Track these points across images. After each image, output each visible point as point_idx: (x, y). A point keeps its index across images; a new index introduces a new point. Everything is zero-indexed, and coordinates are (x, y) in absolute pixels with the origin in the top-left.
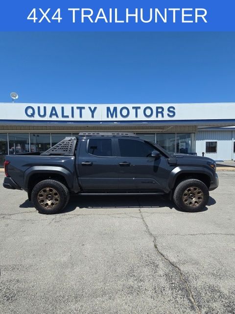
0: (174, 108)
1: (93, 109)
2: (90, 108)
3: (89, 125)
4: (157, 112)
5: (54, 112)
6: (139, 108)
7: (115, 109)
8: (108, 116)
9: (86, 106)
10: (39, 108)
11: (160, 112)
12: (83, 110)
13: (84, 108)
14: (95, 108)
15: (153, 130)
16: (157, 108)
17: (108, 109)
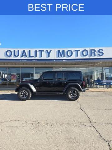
0: (103, 50)
1: (49, 52)
2: (47, 51)
3: (47, 62)
4: (91, 53)
5: (24, 54)
6: (79, 50)
7: (63, 51)
8: (59, 56)
9: (45, 50)
10: (15, 51)
11: (93, 53)
12: (43, 52)
13: (43, 51)
14: (51, 51)
15: (87, 65)
16: (91, 50)
17: (59, 51)
